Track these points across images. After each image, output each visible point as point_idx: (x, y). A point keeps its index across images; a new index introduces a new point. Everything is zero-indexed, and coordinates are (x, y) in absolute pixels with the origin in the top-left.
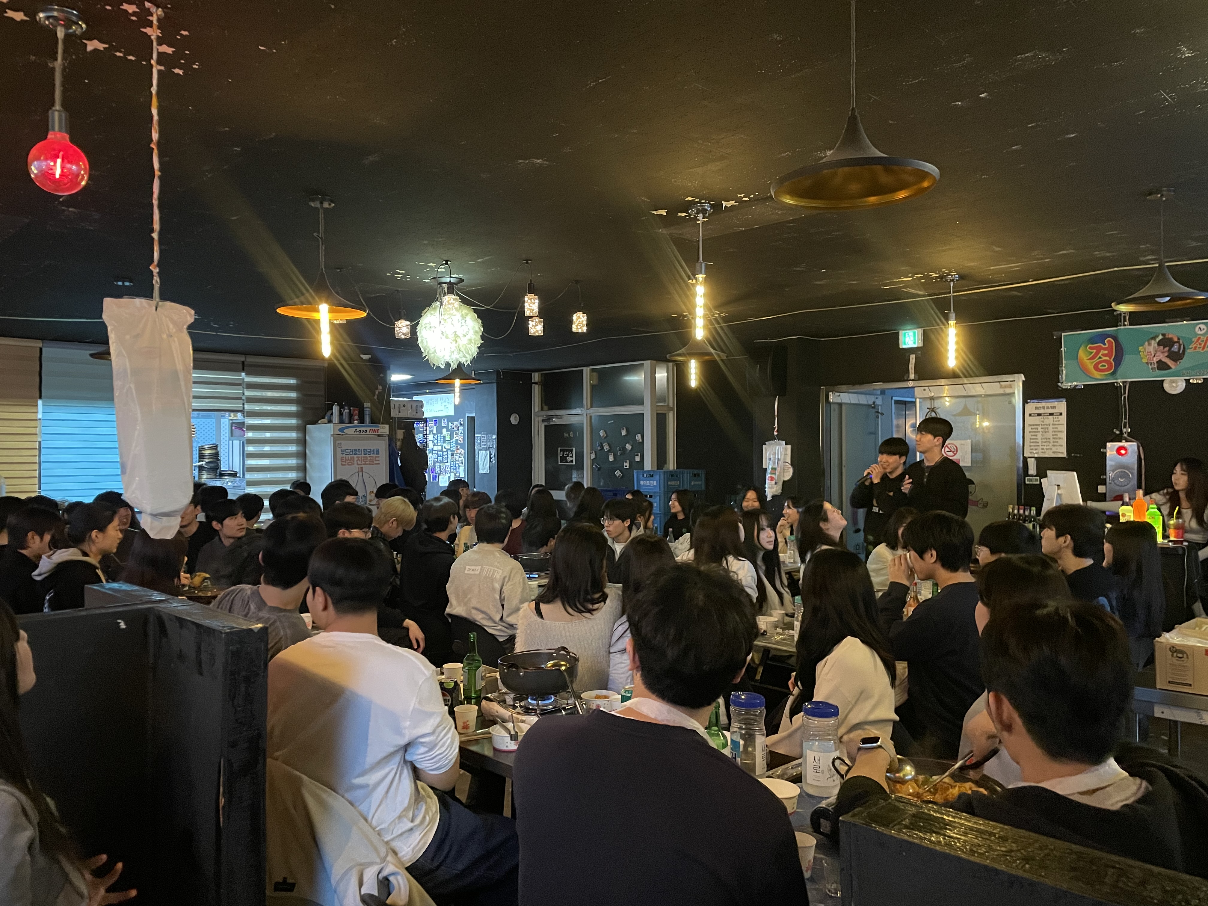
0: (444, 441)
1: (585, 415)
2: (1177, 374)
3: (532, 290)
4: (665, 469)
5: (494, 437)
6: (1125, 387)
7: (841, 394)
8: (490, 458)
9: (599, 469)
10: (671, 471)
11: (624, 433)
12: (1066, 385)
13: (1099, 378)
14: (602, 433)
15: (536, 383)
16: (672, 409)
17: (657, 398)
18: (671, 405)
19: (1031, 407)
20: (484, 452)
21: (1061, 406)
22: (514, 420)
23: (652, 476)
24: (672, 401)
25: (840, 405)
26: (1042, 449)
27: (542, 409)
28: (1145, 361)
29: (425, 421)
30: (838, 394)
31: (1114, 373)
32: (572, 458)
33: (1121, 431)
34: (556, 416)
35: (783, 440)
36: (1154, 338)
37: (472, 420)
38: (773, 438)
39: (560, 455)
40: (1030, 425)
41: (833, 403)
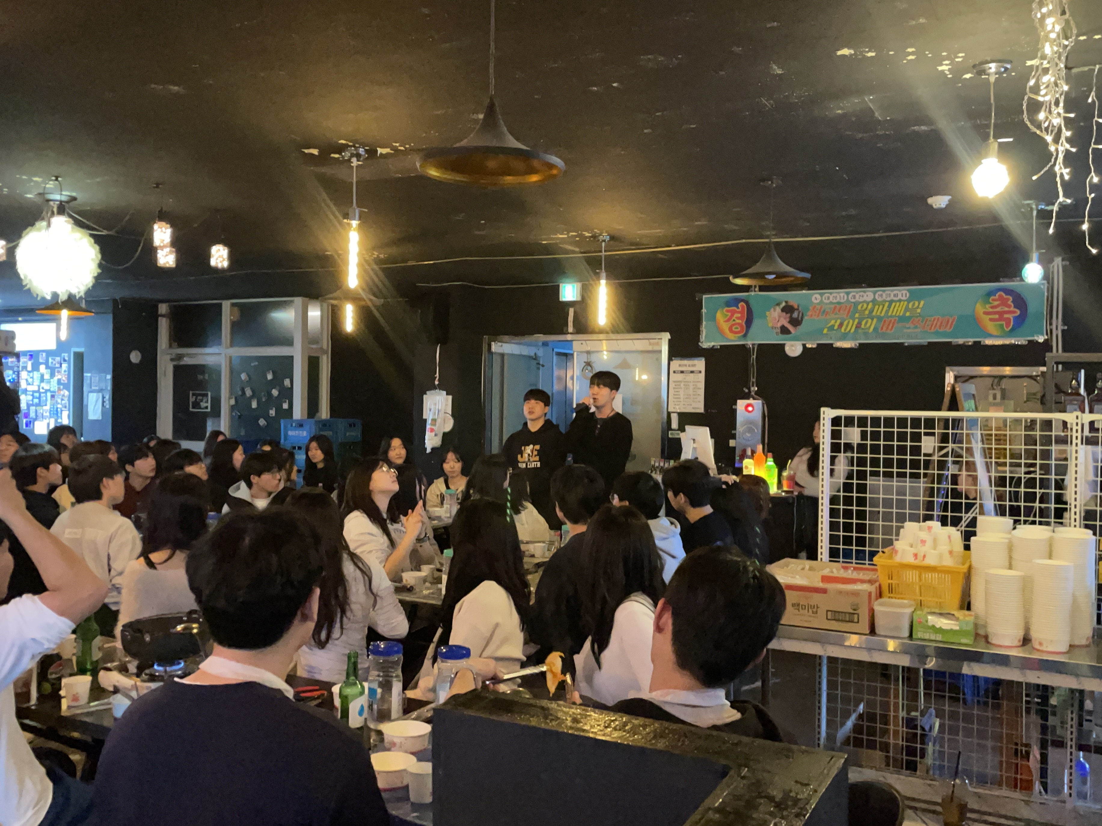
0: (42, 379)
1: (223, 355)
2: (796, 339)
3: (163, 216)
4: (316, 418)
5: (109, 377)
6: (754, 349)
7: (504, 344)
8: (103, 402)
9: (240, 417)
10: (323, 421)
11: (270, 377)
12: (705, 344)
13: (733, 340)
14: (243, 376)
15: (163, 316)
16: (326, 353)
17: (310, 340)
18: (325, 347)
19: (676, 364)
20: (95, 394)
21: (700, 364)
22: (135, 357)
23: (301, 426)
24: (326, 343)
25: (502, 355)
26: (684, 405)
27: (170, 346)
28: (770, 325)
29: (17, 356)
30: (500, 344)
31: (745, 336)
32: (206, 405)
33: (749, 389)
34: (189, 355)
35: (443, 390)
36: (778, 304)
37: (79, 357)
38: (434, 387)
39: (192, 399)
40: (674, 382)
41: (495, 353)
